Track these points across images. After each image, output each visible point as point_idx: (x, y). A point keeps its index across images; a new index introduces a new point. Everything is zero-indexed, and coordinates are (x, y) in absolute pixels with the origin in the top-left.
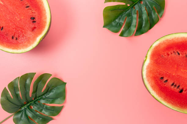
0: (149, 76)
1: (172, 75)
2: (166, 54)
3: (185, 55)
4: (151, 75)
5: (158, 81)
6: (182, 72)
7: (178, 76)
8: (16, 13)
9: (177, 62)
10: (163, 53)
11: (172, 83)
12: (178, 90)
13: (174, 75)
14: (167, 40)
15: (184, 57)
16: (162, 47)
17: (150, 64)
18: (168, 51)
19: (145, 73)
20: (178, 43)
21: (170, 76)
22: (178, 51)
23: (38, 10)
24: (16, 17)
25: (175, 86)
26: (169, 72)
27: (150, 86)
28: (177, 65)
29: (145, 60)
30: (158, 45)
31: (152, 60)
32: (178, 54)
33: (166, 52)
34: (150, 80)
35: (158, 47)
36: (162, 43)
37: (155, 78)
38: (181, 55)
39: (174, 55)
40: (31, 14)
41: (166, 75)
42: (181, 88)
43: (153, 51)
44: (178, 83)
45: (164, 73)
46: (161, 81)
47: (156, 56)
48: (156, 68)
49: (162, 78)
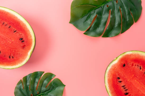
0: (111, 72)
2: (131, 64)
4: (113, 72)
5: (115, 78)
6: (135, 81)
7: (131, 83)
8: (8, 38)
9: (136, 73)
10: (130, 62)
11: (123, 85)
12: (125, 92)
13: (128, 80)
14: (138, 55)
15: (143, 72)
16: (132, 57)
17: (116, 64)
18: (134, 63)
19: (109, 68)
21: (125, 80)
22: (141, 66)
23: (24, 32)
24: (8, 41)
25: (125, 88)
26: (126, 77)
27: (108, 79)
28: (134, 76)
29: (115, 60)
30: (130, 54)
31: (119, 63)
32: (140, 69)
33: (132, 62)
34: (110, 75)
35: (130, 56)
36: (134, 54)
37: (114, 76)
38: (141, 70)
39: (137, 68)
40: (19, 37)
41: (123, 78)
42: (127, 91)
43: (123, 57)
44: (128, 87)
45: (122, 76)
46: (117, 80)
47: (124, 61)
48: (119, 69)
49: (119, 78)
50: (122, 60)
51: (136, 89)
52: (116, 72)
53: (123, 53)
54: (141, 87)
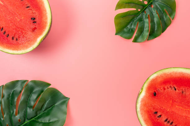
0: (143, 110)
1: (166, 111)
2: (162, 89)
3: (181, 91)
4: (145, 109)
5: (152, 115)
6: (176, 108)
7: (172, 112)
9: (173, 97)
10: (159, 87)
11: (165, 119)
13: (168, 110)
14: (165, 74)
15: (180, 93)
16: (159, 80)
17: (145, 97)
18: (165, 86)
19: (139, 105)
20: (176, 78)
21: (164, 111)
22: (175, 86)
25: (169, 122)
26: (164, 107)
27: (143, 119)
28: (172, 101)
29: (141, 92)
30: (155, 78)
31: (147, 93)
32: (174, 90)
33: (162, 86)
34: (144, 113)
35: (155, 80)
36: (160, 76)
37: (149, 112)
38: (177, 91)
39: (170, 90)
41: (160, 109)
42: (174, 124)
43: (149, 84)
44: (172, 119)
45: (158, 107)
46: (155, 116)
47: (152, 89)
48: (151, 102)
49: (156, 112)
50: (149, 88)
51: (183, 116)
52: (150, 106)
53: (147, 80)
54: (187, 112)
